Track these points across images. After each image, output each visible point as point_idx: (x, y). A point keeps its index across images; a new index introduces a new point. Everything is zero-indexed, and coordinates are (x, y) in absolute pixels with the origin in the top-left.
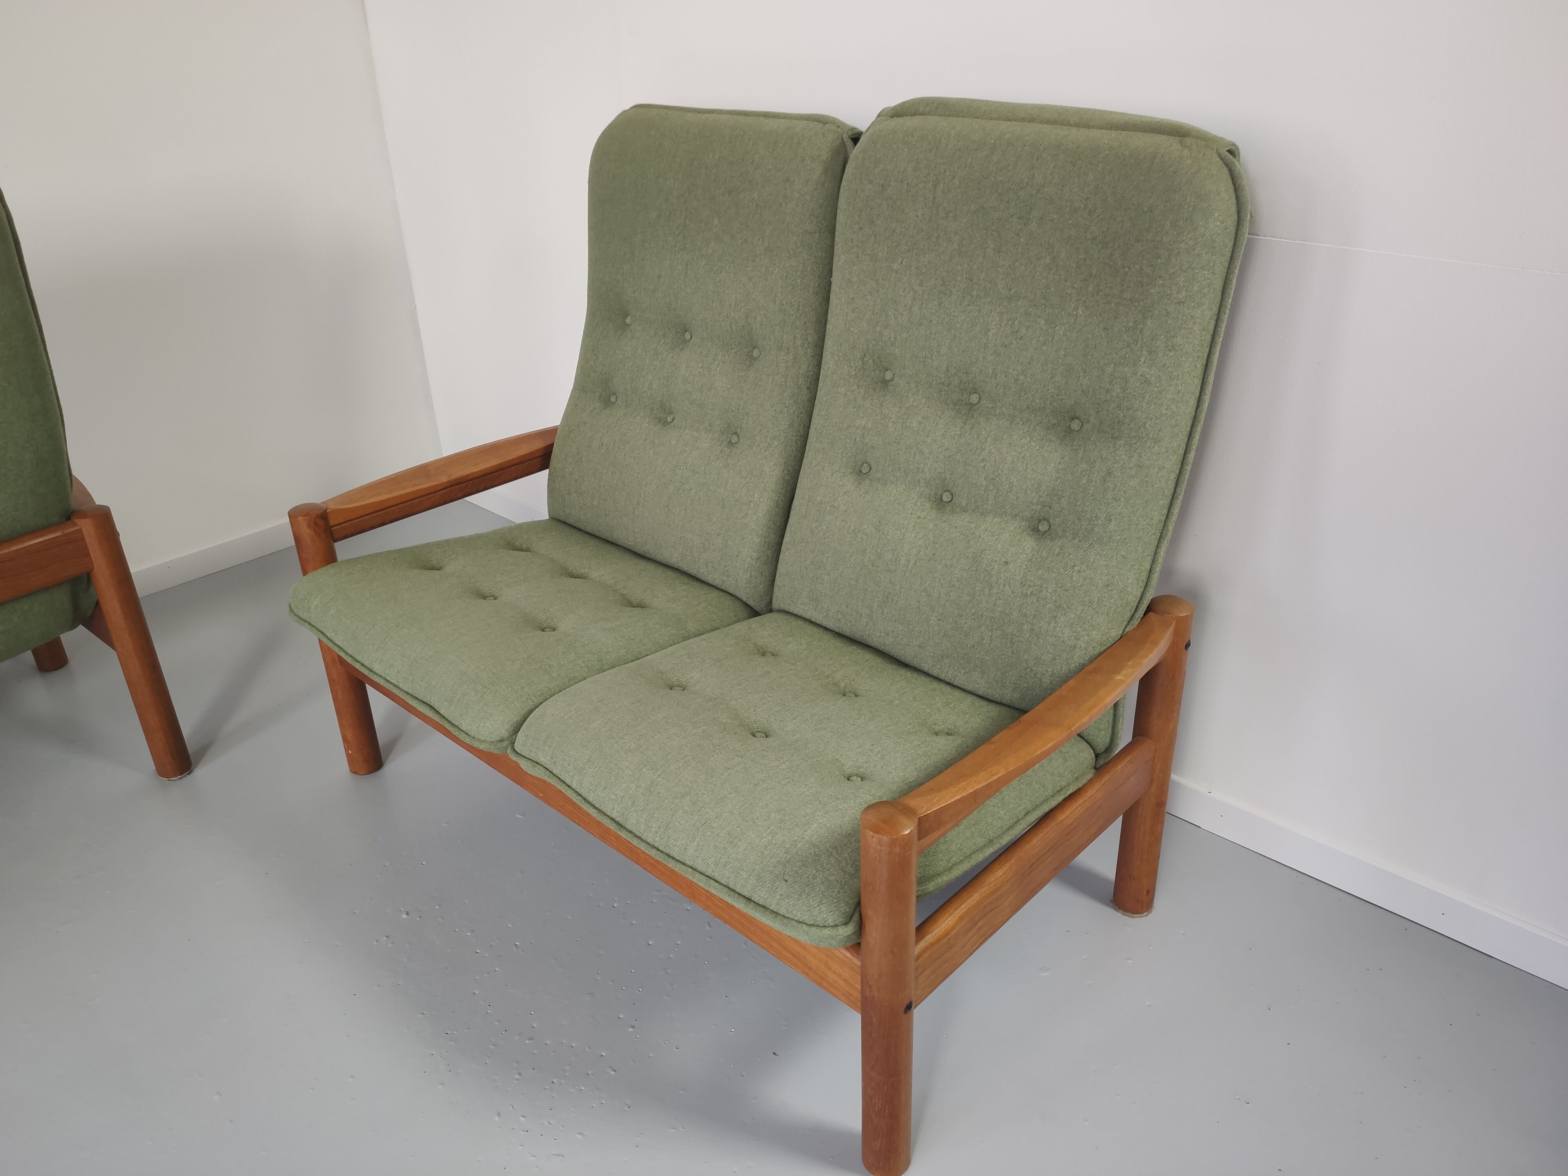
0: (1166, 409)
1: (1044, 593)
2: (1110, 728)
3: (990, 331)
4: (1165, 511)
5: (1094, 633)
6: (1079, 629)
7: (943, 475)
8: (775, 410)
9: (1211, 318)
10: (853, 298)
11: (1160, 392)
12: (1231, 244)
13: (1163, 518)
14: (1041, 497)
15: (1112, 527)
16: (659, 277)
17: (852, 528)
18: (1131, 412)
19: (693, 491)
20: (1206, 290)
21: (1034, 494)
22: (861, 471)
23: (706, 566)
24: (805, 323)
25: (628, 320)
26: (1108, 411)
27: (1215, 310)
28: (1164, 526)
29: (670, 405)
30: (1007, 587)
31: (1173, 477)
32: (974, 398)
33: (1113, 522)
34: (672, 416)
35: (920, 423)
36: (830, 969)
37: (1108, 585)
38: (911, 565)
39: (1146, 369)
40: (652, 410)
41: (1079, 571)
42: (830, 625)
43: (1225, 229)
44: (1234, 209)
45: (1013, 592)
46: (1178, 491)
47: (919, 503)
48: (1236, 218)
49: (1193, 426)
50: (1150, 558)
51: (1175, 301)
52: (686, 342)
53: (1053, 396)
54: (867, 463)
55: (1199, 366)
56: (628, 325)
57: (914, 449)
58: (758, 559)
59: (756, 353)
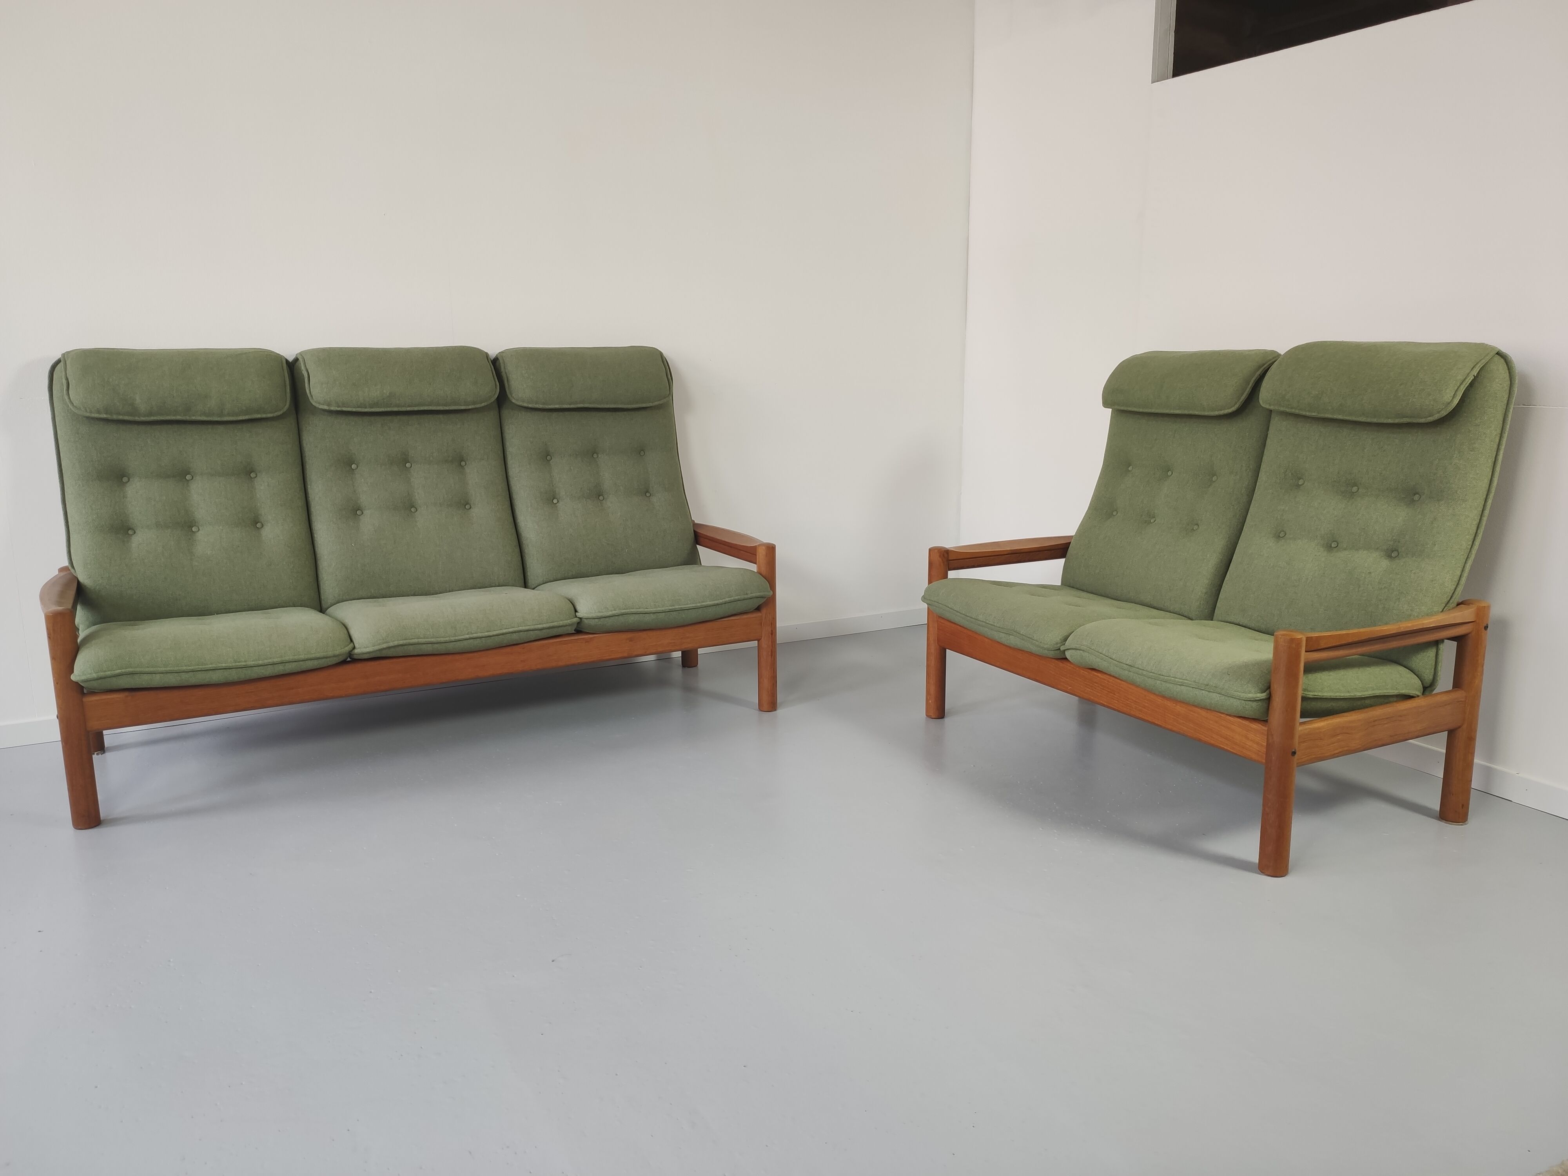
0: (1470, 483)
1: (1392, 586)
2: (1433, 670)
3: (1365, 449)
4: (1470, 543)
5: (1423, 607)
6: (1413, 605)
7: (1333, 531)
8: (1225, 507)
9: (1496, 435)
10: (1282, 439)
11: (1466, 474)
12: (1507, 396)
13: (1470, 547)
14: (1393, 536)
15: (1436, 548)
16: (1156, 440)
17: (1272, 565)
18: (1448, 485)
19: (1166, 556)
20: (1492, 420)
21: (1389, 535)
22: (1279, 536)
23: (1170, 601)
24: (1249, 457)
25: (1130, 468)
26: (1435, 485)
27: (1499, 431)
28: (1470, 552)
29: (1154, 512)
30: (1369, 586)
31: (1475, 523)
32: (1355, 489)
33: (1436, 546)
34: (1154, 519)
35: (1320, 503)
36: (1248, 739)
37: (1432, 581)
38: (1308, 581)
39: (1457, 461)
40: (1142, 516)
41: (1414, 573)
42: (1253, 625)
43: (1503, 388)
44: (1508, 378)
45: (1373, 588)
46: (1479, 532)
47: (1316, 548)
48: (1509, 383)
49: (1487, 495)
50: (1460, 569)
51: (1474, 424)
52: (1168, 476)
53: (1402, 481)
54: (1283, 531)
55: (1489, 461)
56: (1129, 471)
57: (1315, 518)
58: (1205, 593)
59: (1214, 478)
